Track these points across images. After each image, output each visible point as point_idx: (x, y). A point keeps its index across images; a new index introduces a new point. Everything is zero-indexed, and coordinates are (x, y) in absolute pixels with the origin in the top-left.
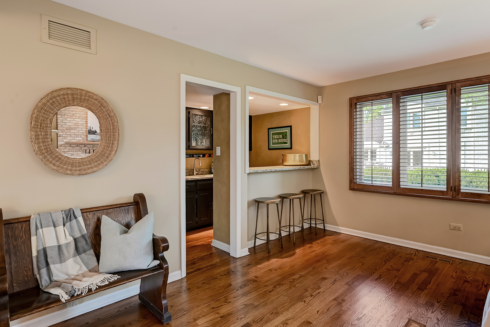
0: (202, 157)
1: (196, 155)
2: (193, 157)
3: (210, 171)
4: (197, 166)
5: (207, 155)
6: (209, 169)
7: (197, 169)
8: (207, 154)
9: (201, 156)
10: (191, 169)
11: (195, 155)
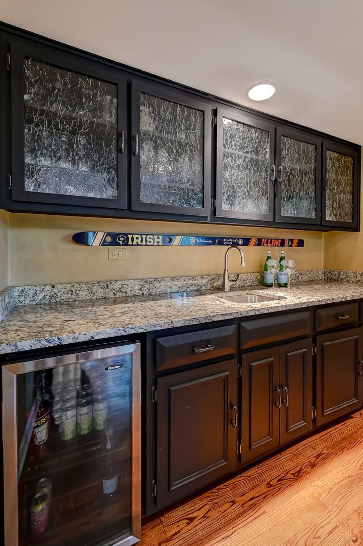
0: (242, 245)
1: (228, 238)
2: (221, 243)
3: (259, 278)
4: (232, 267)
5: (253, 241)
6: (258, 274)
7: (231, 274)
8: (254, 237)
9: (241, 242)
10: (217, 275)
11: (226, 238)
